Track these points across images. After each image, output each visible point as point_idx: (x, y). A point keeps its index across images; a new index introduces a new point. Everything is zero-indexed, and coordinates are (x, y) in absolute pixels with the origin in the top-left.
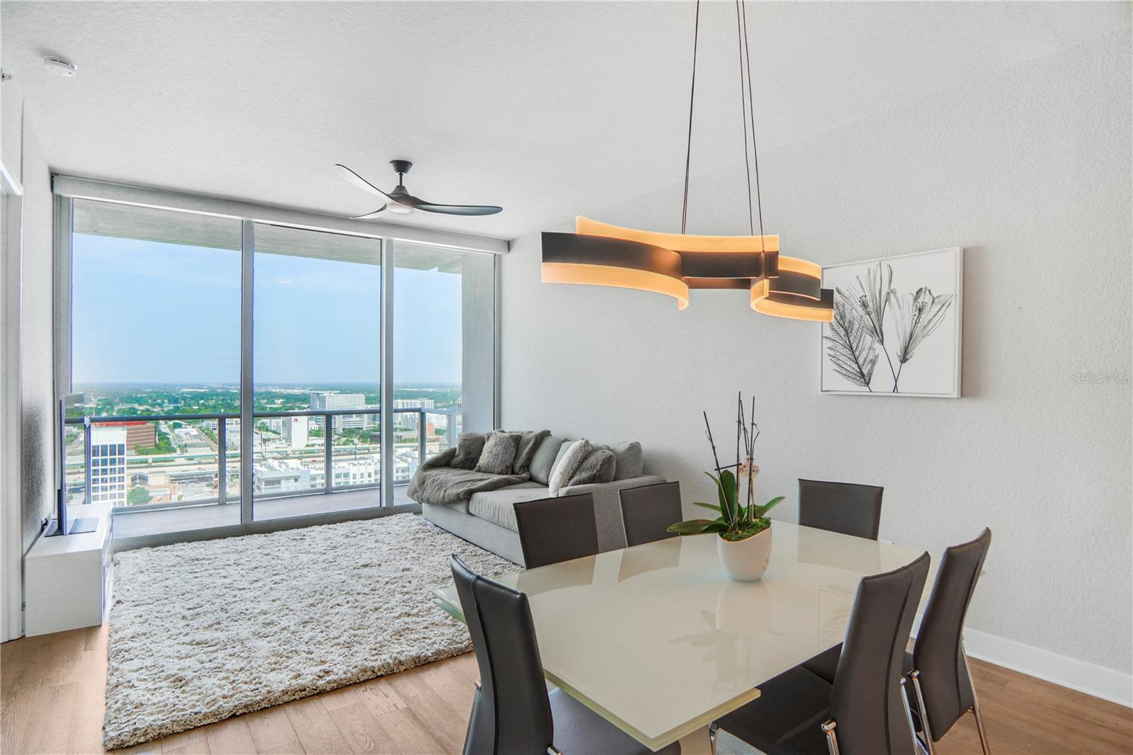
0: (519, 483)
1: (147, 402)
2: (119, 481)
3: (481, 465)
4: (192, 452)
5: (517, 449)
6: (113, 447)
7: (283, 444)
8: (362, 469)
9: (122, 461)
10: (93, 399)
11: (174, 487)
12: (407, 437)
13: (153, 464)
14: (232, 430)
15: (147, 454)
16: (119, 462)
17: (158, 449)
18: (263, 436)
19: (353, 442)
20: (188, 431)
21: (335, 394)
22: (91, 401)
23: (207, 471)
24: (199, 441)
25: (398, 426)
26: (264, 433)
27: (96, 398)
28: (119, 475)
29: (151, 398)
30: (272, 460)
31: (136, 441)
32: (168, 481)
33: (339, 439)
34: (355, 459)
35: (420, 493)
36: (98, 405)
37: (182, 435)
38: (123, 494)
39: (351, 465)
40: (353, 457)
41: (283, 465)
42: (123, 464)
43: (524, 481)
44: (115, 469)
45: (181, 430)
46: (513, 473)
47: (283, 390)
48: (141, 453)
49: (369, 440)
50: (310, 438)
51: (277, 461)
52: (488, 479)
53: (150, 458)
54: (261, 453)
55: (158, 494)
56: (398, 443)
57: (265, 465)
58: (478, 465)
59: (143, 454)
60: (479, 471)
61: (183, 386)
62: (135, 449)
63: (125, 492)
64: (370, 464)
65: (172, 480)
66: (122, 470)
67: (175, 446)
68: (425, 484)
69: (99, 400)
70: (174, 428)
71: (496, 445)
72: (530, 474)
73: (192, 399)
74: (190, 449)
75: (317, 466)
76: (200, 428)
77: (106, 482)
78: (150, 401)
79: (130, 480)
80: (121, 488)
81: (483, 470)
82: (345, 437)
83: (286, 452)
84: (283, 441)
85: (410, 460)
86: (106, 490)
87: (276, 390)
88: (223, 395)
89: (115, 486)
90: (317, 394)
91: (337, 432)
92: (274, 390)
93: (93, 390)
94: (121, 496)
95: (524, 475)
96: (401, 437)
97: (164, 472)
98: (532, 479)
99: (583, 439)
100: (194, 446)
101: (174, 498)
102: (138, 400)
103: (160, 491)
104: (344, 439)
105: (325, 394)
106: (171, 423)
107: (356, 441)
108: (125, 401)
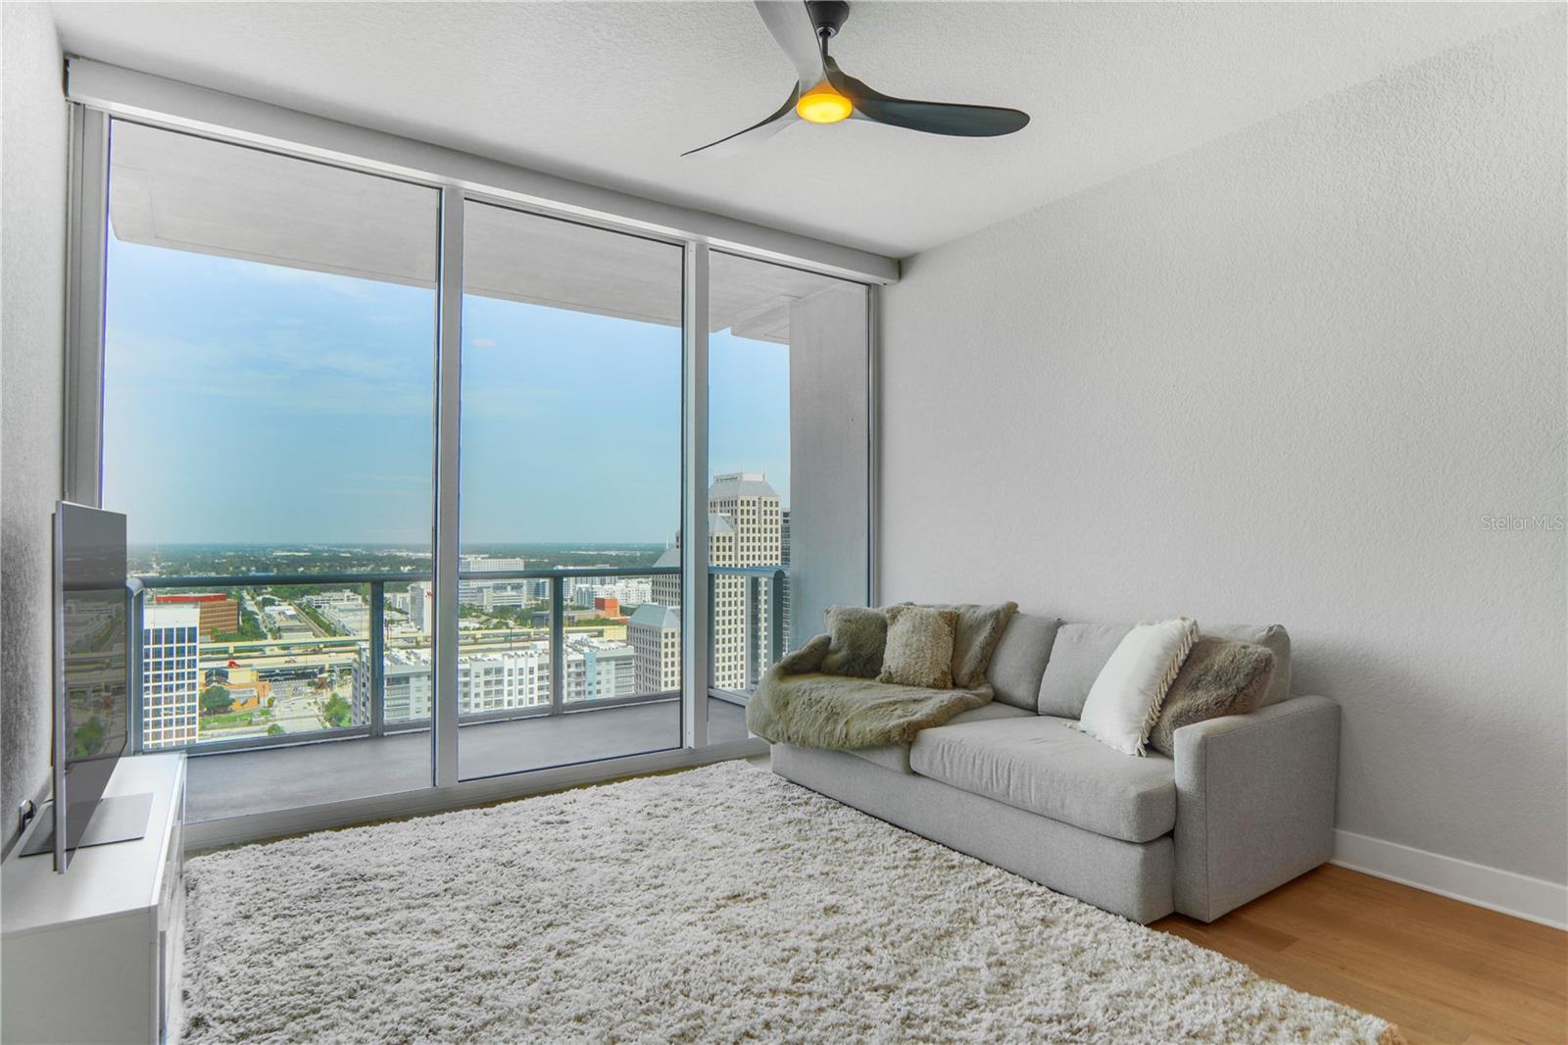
1: (228, 569)
2: (189, 679)
3: (893, 670)
4: (288, 638)
5: (958, 640)
6: (181, 630)
7: (411, 627)
8: (521, 663)
9: (192, 651)
10: (154, 566)
11: (264, 687)
12: (582, 618)
13: (235, 655)
14: (342, 608)
15: (226, 641)
16: (189, 652)
17: (242, 634)
19: (507, 624)
20: (283, 610)
21: (483, 558)
22: (152, 568)
23: (309, 664)
24: (298, 623)
25: (569, 603)
26: (388, 612)
27: (158, 564)
28: (190, 670)
29: (232, 564)
30: (396, 650)
31: (212, 622)
32: (255, 678)
33: (488, 620)
34: (511, 649)
37: (275, 614)
38: (194, 695)
39: (506, 657)
40: (508, 645)
41: (412, 657)
42: (195, 654)
43: (982, 703)
44: (183, 661)
45: (273, 607)
46: (955, 686)
47: (411, 554)
48: (219, 639)
49: (529, 622)
51: (404, 651)
53: (231, 646)
55: (241, 695)
56: (569, 626)
57: (388, 656)
58: (883, 670)
59: (221, 641)
61: (277, 548)
62: (211, 633)
63: (197, 692)
64: (532, 656)
65: (260, 677)
66: (192, 664)
67: (265, 630)
69: (162, 568)
70: (264, 606)
71: (914, 630)
72: (994, 688)
73: (288, 565)
74: (285, 634)
76: (300, 605)
77: (171, 679)
78: (231, 568)
79: (204, 676)
80: (191, 687)
81: (896, 680)
82: (496, 618)
83: (416, 638)
84: (412, 624)
85: (586, 650)
86: (171, 690)
87: (401, 554)
88: (330, 561)
89: (183, 685)
91: (485, 611)
92: (398, 554)
93: (155, 553)
94: (191, 698)
95: (983, 690)
96: (573, 617)
97: (251, 666)
98: (998, 698)
100: (290, 629)
101: (264, 702)
102: (214, 567)
103: (245, 692)
104: (495, 621)
105: (469, 560)
106: (260, 598)
107: (511, 623)
108: (194, 568)
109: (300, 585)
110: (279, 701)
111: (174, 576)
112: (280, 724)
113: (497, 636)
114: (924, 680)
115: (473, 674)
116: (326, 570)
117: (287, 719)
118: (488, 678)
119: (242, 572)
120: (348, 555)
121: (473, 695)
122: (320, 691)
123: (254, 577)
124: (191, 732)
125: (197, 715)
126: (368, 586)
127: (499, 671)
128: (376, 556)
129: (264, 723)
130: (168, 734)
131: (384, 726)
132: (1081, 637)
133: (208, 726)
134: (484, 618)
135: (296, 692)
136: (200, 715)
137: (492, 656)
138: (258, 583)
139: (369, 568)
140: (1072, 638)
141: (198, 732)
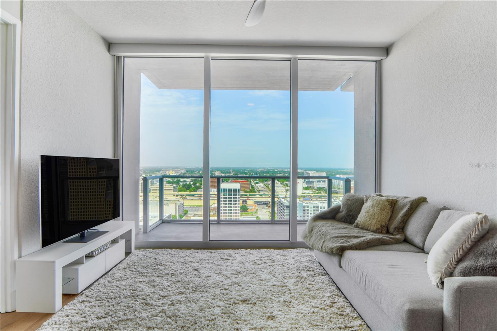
0: (392, 243)
1: (248, 174)
2: (238, 202)
3: (359, 222)
4: (262, 193)
5: (393, 212)
6: (236, 189)
9: (239, 195)
11: (255, 206)
13: (249, 197)
17: (251, 191)
18: (286, 189)
19: (321, 193)
20: (260, 186)
21: (314, 172)
24: (264, 189)
26: (287, 187)
28: (238, 200)
29: (249, 172)
30: (288, 198)
31: (243, 188)
32: (253, 203)
33: (315, 191)
34: (322, 200)
35: (309, 239)
36: (233, 175)
37: (259, 186)
39: (320, 203)
40: (321, 199)
43: (398, 242)
44: (237, 197)
45: (258, 184)
46: (388, 232)
48: (245, 192)
50: (304, 190)
52: (363, 237)
53: (248, 194)
54: (285, 195)
57: (286, 200)
58: (356, 221)
60: (357, 227)
61: (259, 168)
62: (244, 191)
65: (255, 203)
66: (239, 198)
67: (256, 190)
68: (313, 232)
69: (234, 173)
70: (256, 184)
71: (373, 206)
72: (405, 236)
73: (262, 173)
75: (306, 202)
76: (265, 184)
77: (234, 202)
79: (242, 202)
80: (239, 204)
81: (360, 227)
82: (318, 190)
86: (234, 205)
88: (272, 172)
89: (237, 204)
90: (307, 172)
91: (314, 188)
93: (232, 169)
94: (239, 207)
95: (398, 236)
97: (252, 200)
98: (406, 241)
99: (479, 214)
100: (262, 191)
101: (255, 210)
102: (245, 173)
103: (251, 207)
104: (317, 191)
105: (310, 172)
106: (255, 182)
107: (322, 192)
108: (241, 173)
109: (265, 179)
110: (259, 210)
111: (236, 175)
112: (259, 216)
113: (318, 196)
114: (372, 228)
115: (310, 207)
116: (271, 175)
117: (261, 215)
118: (314, 209)
119: (251, 175)
120: (277, 171)
121: (310, 214)
122: (269, 208)
123: (254, 176)
124: (239, 216)
125: (240, 211)
126: (271, 179)
127: (318, 207)
128: (284, 171)
129: (256, 215)
130: (234, 216)
131: (275, 221)
132: (448, 217)
133: (243, 215)
134: (314, 190)
135: (263, 208)
136: (241, 212)
137: (316, 202)
138: (255, 178)
139: (282, 174)
140: (444, 217)
141: (240, 216)
